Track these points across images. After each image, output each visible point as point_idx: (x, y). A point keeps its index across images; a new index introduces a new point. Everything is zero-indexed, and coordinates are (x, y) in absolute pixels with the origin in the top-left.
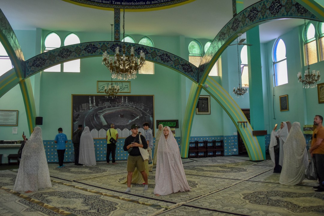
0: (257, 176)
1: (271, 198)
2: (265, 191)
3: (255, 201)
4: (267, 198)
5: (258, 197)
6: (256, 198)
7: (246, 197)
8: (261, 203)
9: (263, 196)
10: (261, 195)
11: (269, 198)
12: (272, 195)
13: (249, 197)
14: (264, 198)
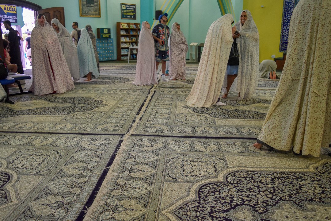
0: (110, 164)
1: (71, 105)
2: (78, 112)
3: (88, 100)
4: (75, 104)
5: (86, 104)
6: (88, 103)
7: (100, 103)
8: (82, 98)
9: (80, 105)
10: (83, 107)
11: (73, 105)
12: (68, 108)
13: (96, 103)
14: (79, 104)
